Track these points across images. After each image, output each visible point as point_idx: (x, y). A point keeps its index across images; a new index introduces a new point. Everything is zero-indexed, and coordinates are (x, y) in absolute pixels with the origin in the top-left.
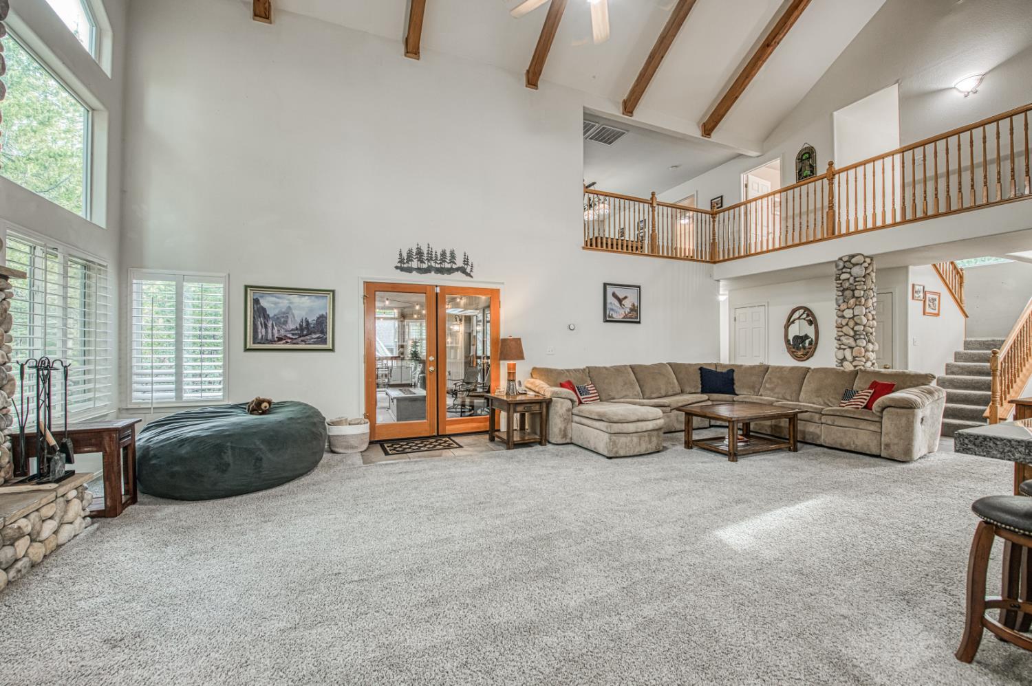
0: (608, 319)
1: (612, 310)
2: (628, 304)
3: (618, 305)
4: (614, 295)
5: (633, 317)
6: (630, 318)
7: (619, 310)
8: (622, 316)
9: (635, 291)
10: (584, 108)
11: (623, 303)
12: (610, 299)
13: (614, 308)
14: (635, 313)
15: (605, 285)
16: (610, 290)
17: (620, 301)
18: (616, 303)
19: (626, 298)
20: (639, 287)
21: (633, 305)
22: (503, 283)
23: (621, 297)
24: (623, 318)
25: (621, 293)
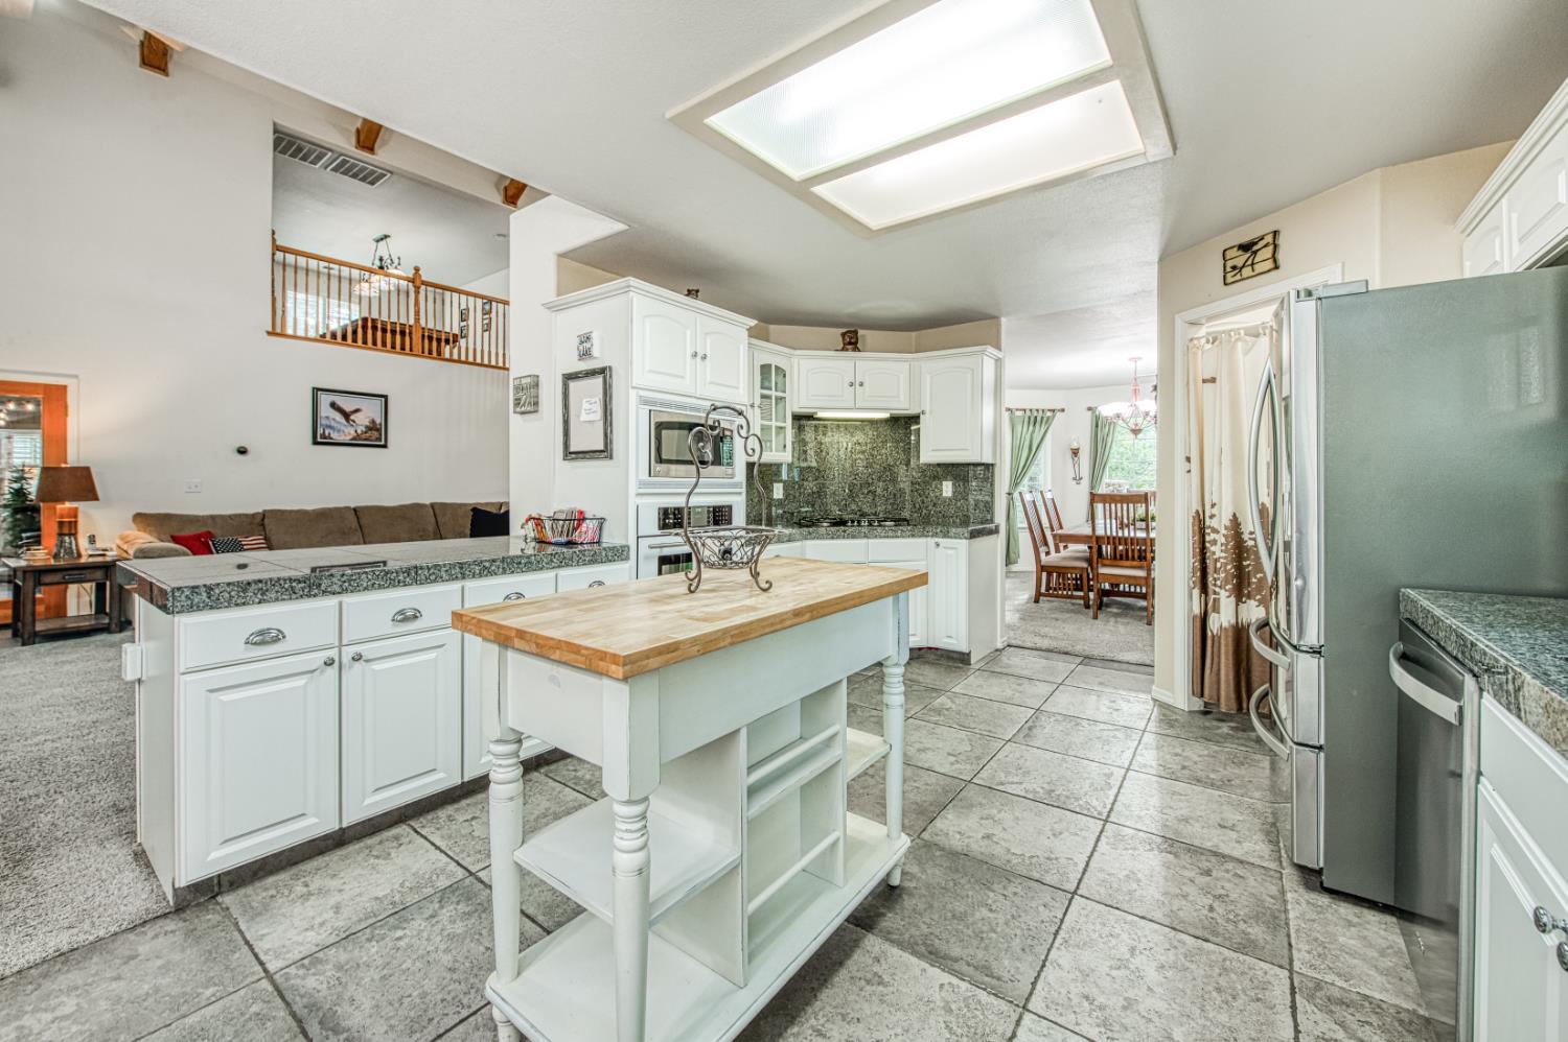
0: (320, 439)
1: (330, 427)
2: (362, 420)
3: (343, 421)
4: (333, 405)
5: (375, 437)
6: (365, 440)
7: (342, 428)
8: (351, 437)
9: (379, 402)
10: (275, 124)
11: (352, 417)
12: (325, 410)
13: (333, 424)
14: (376, 434)
15: (316, 390)
16: (325, 400)
17: (346, 415)
18: (338, 417)
19: (357, 411)
20: (386, 397)
21: (373, 422)
22: (76, 377)
23: (348, 408)
24: (352, 440)
25: (347, 404)
